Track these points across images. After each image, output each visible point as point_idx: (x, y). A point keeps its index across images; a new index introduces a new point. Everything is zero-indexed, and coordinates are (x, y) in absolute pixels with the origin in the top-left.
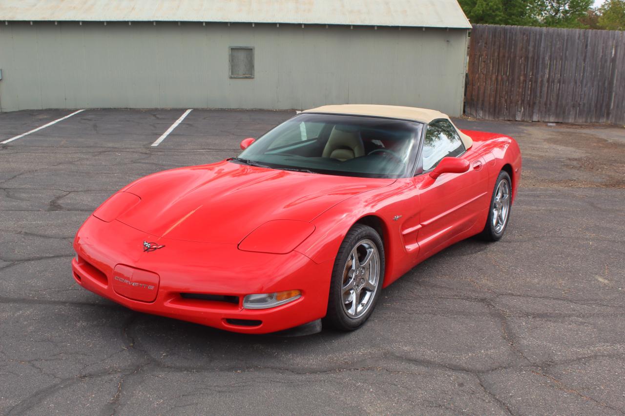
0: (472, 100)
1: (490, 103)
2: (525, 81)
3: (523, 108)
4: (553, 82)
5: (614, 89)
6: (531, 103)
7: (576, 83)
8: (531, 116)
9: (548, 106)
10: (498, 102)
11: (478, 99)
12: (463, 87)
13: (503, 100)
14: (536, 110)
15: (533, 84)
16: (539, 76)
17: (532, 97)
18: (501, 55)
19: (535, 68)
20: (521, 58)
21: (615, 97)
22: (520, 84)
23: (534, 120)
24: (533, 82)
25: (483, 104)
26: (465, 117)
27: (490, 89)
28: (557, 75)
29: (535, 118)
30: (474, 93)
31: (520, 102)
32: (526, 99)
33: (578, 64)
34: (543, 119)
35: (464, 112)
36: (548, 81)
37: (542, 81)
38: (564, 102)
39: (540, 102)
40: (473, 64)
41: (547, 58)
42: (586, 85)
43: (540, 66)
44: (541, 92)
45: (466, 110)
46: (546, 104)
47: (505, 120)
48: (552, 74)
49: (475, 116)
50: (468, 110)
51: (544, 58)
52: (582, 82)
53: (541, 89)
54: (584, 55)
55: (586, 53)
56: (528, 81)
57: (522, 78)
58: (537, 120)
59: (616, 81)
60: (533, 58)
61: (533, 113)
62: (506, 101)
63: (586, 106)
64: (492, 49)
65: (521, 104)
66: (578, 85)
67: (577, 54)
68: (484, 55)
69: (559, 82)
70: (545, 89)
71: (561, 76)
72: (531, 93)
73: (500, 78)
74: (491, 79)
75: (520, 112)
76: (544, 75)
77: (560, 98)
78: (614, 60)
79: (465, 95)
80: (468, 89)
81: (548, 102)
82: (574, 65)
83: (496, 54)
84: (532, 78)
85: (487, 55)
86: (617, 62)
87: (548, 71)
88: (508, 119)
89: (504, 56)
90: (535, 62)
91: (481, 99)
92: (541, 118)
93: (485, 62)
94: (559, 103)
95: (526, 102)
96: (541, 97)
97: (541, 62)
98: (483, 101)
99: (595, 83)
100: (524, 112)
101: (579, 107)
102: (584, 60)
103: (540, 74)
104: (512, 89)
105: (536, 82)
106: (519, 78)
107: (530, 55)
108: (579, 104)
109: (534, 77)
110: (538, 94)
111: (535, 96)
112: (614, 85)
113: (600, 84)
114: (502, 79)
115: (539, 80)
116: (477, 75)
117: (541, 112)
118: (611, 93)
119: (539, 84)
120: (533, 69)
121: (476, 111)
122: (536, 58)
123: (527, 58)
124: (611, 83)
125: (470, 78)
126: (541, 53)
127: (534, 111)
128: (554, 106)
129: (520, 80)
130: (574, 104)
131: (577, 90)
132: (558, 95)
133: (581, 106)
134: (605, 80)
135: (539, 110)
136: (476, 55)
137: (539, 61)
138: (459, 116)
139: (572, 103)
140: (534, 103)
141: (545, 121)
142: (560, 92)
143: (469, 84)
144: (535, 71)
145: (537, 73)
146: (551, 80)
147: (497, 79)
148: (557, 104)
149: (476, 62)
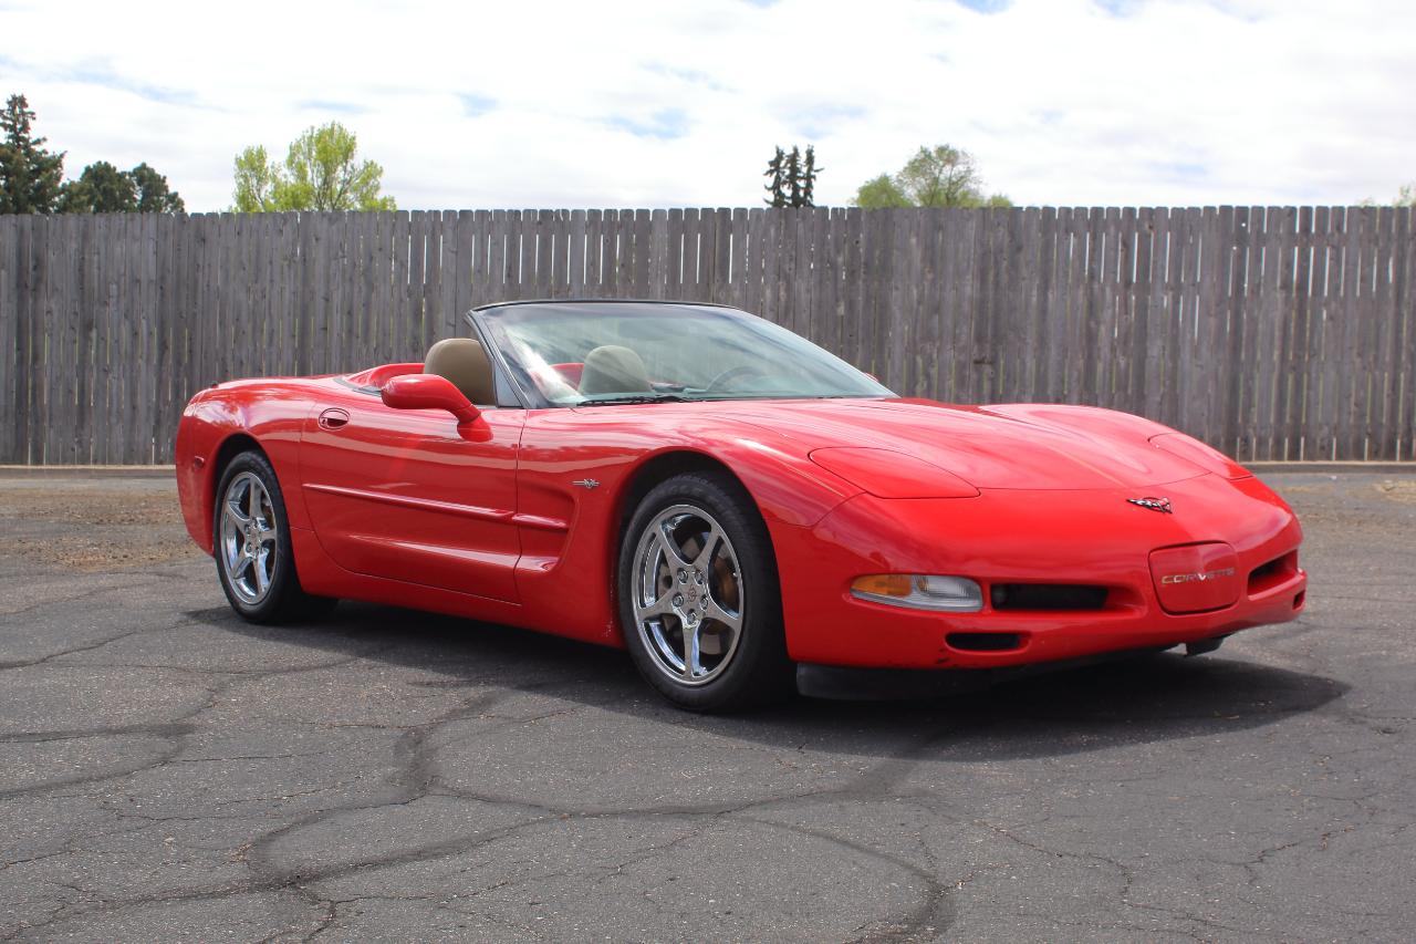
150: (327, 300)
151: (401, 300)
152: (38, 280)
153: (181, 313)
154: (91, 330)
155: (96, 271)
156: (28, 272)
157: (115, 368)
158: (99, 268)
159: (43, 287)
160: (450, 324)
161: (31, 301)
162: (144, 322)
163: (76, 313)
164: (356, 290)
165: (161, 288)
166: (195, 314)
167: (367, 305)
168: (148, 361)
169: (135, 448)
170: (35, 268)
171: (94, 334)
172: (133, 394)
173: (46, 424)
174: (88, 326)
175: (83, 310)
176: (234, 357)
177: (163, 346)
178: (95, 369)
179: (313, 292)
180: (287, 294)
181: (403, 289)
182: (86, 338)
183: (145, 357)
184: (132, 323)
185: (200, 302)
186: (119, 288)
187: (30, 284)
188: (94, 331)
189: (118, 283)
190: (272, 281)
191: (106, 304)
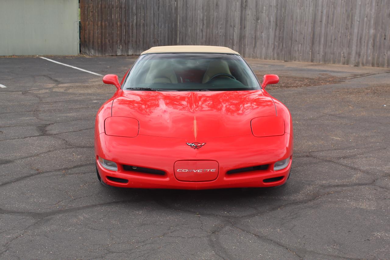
0: (85, 41)
1: (98, 43)
2: (121, 26)
3: (121, 46)
4: (140, 25)
5: (178, 29)
6: (127, 42)
7: (154, 25)
8: (127, 52)
9: (138, 43)
10: (104, 42)
11: (89, 41)
12: (78, 32)
13: (107, 41)
14: (130, 47)
15: (127, 28)
16: (130, 21)
17: (127, 37)
18: (103, 6)
19: (127, 15)
20: (117, 8)
21: (179, 34)
22: (118, 28)
23: (129, 54)
24: (127, 26)
25: (93, 45)
26: (82, 55)
27: (97, 33)
28: (142, 20)
29: (130, 53)
30: (86, 36)
31: (119, 42)
32: (123, 39)
33: (155, 12)
34: (135, 54)
35: (80, 51)
36: (136, 25)
37: (132, 25)
38: (148, 40)
39: (132, 41)
40: (84, 14)
41: (134, 8)
42: (161, 27)
43: (130, 14)
44: (132, 33)
45: (81, 49)
46: (136, 42)
47: (110, 56)
48: (138, 20)
49: (89, 54)
50: (83, 49)
51: (132, 8)
52: (158, 25)
53: (132, 31)
54: (158, 5)
55: (159, 3)
56: (123, 25)
57: (119, 23)
58: (131, 54)
59: (179, 23)
60: (125, 8)
61: (128, 49)
62: (109, 41)
63: (162, 41)
64: (97, 2)
65: (120, 42)
66: (156, 27)
67: (154, 4)
68: (91, 6)
69: (144, 25)
70: (135, 31)
71: (144, 21)
72: (126, 34)
73: (103, 24)
74: (97, 25)
75: (120, 48)
76: (133, 21)
77: (145, 37)
78: (176, 9)
79: (80, 38)
80: (82, 33)
81: (138, 41)
82: (152, 13)
83: (100, 6)
84: (125, 23)
85: (93, 7)
86: (179, 10)
87: (136, 17)
88: (112, 55)
89: (105, 7)
90: (127, 11)
91: (91, 41)
92: (134, 52)
93: (92, 12)
94: (145, 41)
95: (123, 41)
96: (132, 37)
97: (130, 11)
98: (93, 42)
99: (167, 25)
100: (122, 48)
101: (158, 43)
102: (158, 9)
103: (131, 20)
104: (113, 32)
105: (128, 26)
106: (117, 24)
107: (123, 6)
108: (158, 41)
109: (127, 23)
110: (131, 35)
111: (129, 37)
112: (178, 26)
113: (170, 25)
114: (105, 25)
115: (131, 24)
116: (87, 22)
117: (134, 48)
118: (176, 31)
119: (130, 27)
120: (126, 16)
121: (89, 50)
122: (127, 8)
123: (121, 8)
124: (176, 25)
125: (83, 25)
126: (130, 5)
127: (129, 47)
128: (141, 42)
129: (117, 25)
130: (154, 41)
131: (156, 31)
132: (144, 35)
133: (159, 42)
134: (172, 23)
135: (132, 46)
136: (85, 7)
137: (129, 11)
138: (77, 54)
139: (153, 40)
140: (129, 42)
141: (137, 54)
142: (145, 32)
143: (82, 28)
144: (127, 18)
145: (129, 19)
146: (138, 24)
147: (101, 25)
148: (143, 41)
149: (86, 12)
150: (322, 12)
151: (343, 13)
152: (246, 6)
153: (281, 16)
154: (258, 20)
155: (260, 3)
156: (244, 4)
157: (264, 31)
158: (261, 2)
159: (247, 7)
160: (358, 21)
161: (244, 11)
162: (272, 18)
163: (255, 15)
164: (330, 9)
165: (277, 8)
166: (285, 16)
167: (333, 14)
168: (272, 29)
169: (268, 54)
170: (245, 2)
171: (259, 21)
172: (268, 39)
173: (246, 46)
174: (258, 19)
175: (257, 14)
176: (295, 29)
177: (276, 25)
178: (259, 31)
179: (318, 10)
180: (311, 10)
181: (344, 9)
182: (257, 22)
183: (272, 28)
184: (269, 18)
185: (287, 12)
186: (266, 8)
187: (244, 6)
188: (259, 20)
189: (266, 6)
190: (307, 6)
191: (263, 12)
